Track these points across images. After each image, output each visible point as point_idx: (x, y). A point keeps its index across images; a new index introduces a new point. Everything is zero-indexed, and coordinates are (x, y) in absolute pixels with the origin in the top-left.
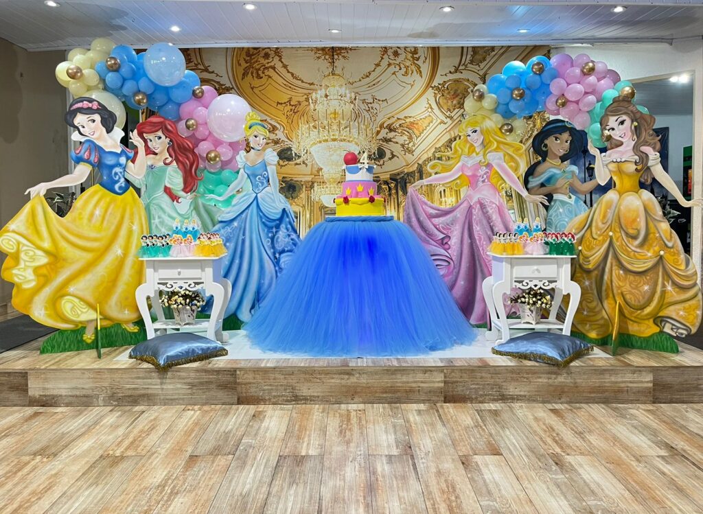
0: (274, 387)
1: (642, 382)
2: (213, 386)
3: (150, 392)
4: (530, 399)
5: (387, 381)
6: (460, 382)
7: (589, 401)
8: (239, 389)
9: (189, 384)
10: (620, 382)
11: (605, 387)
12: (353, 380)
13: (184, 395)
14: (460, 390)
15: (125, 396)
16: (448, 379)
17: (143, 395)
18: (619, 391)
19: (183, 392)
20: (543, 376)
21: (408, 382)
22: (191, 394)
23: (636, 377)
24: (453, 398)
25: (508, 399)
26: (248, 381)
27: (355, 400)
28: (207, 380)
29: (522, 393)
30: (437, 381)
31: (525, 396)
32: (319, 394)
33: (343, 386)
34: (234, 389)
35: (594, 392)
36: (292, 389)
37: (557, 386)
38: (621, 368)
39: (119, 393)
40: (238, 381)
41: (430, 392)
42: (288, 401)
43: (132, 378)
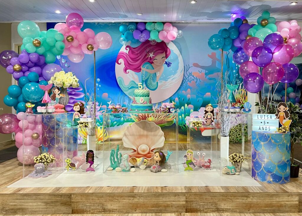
0: (92, 204)
1: (293, 201)
2: (59, 204)
3: (23, 207)
4: (233, 211)
5: (154, 201)
6: (194, 201)
7: (264, 212)
8: (73, 205)
9: (45, 202)
10: (281, 201)
11: (273, 204)
12: (136, 200)
13: (42, 208)
14: (194, 206)
15: (10, 209)
16: (188, 200)
17: (19, 209)
18: (280, 206)
19: (42, 207)
20: (240, 198)
21: (166, 202)
22: (46, 208)
23: (290, 198)
24: (191, 210)
25: (220, 211)
26: (78, 201)
27: (137, 211)
28: (55, 200)
29: (228, 208)
30: (182, 201)
31: (230, 209)
32: (117, 208)
33: (131, 203)
34: (70, 205)
35: (267, 207)
36: (102, 205)
37: (247, 204)
38: (282, 194)
39: (6, 207)
40: (72, 201)
41: (178, 207)
42: (100, 212)
43: (13, 199)
